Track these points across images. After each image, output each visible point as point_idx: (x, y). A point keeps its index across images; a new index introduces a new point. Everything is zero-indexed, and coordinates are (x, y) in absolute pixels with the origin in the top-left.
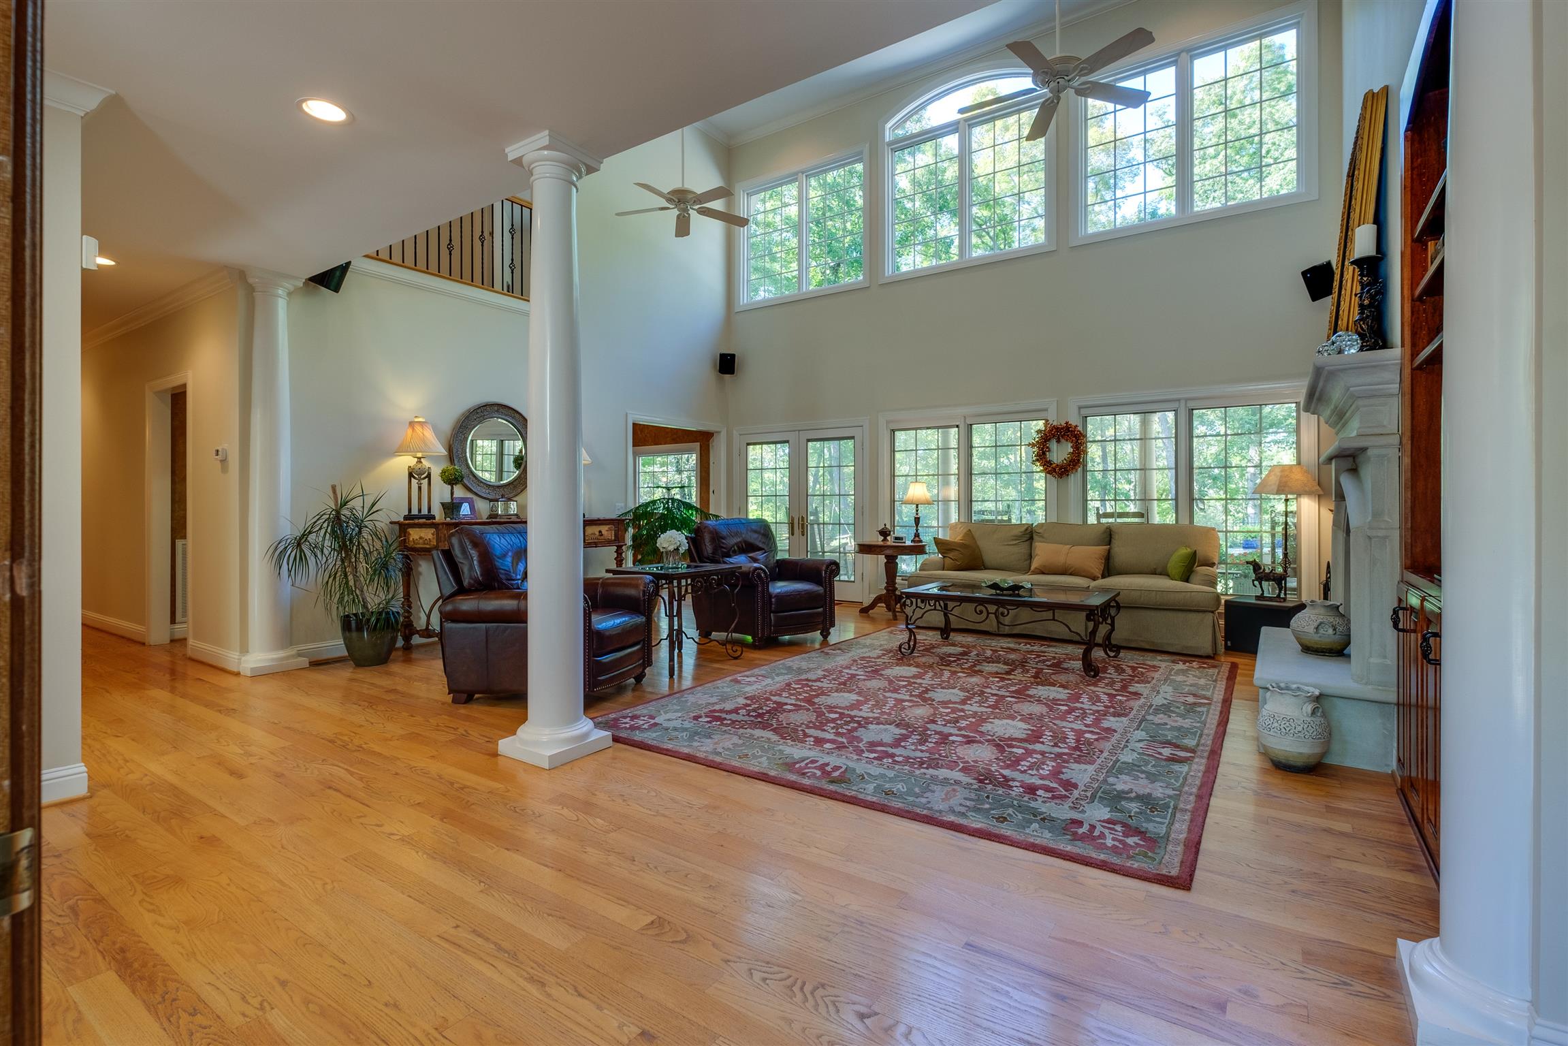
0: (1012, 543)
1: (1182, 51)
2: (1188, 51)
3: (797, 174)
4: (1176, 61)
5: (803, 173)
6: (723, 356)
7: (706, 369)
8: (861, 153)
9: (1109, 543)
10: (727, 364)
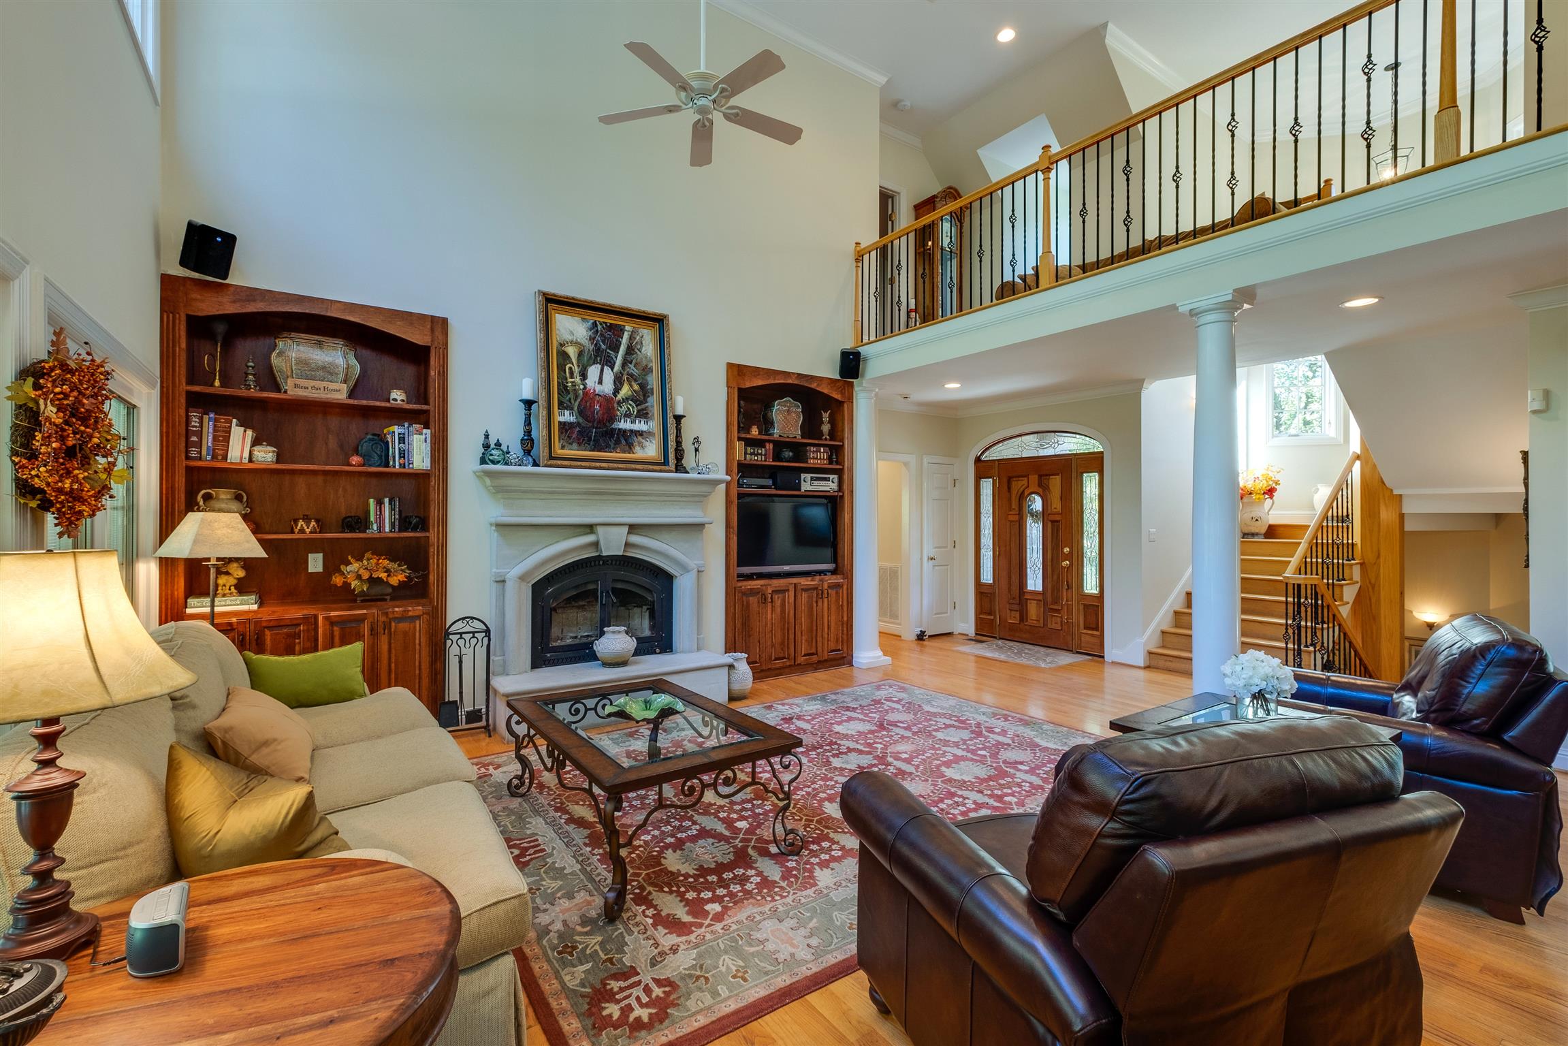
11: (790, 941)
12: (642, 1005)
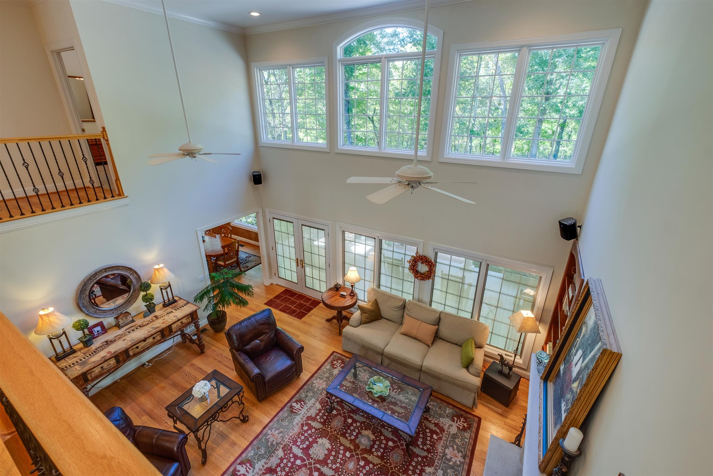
0: (394, 309)
1: (524, 46)
2: (529, 46)
3: (287, 65)
4: (520, 50)
5: (290, 66)
6: (254, 176)
7: (247, 183)
8: (323, 62)
9: (438, 325)
10: (257, 179)
11: (318, 383)
12: (336, 364)
